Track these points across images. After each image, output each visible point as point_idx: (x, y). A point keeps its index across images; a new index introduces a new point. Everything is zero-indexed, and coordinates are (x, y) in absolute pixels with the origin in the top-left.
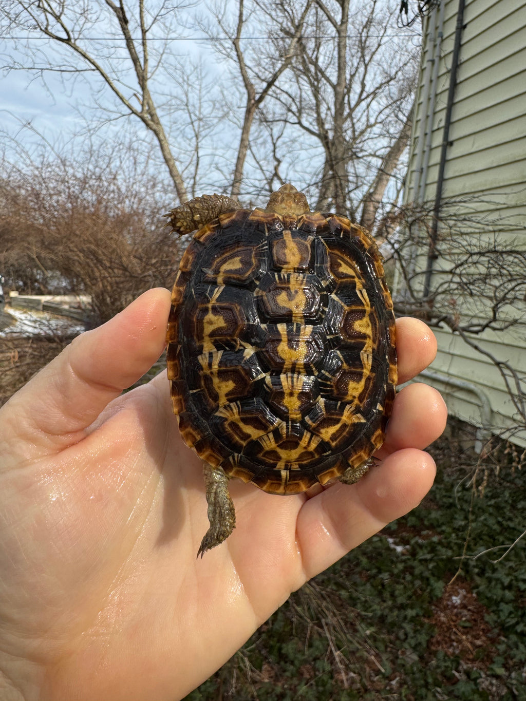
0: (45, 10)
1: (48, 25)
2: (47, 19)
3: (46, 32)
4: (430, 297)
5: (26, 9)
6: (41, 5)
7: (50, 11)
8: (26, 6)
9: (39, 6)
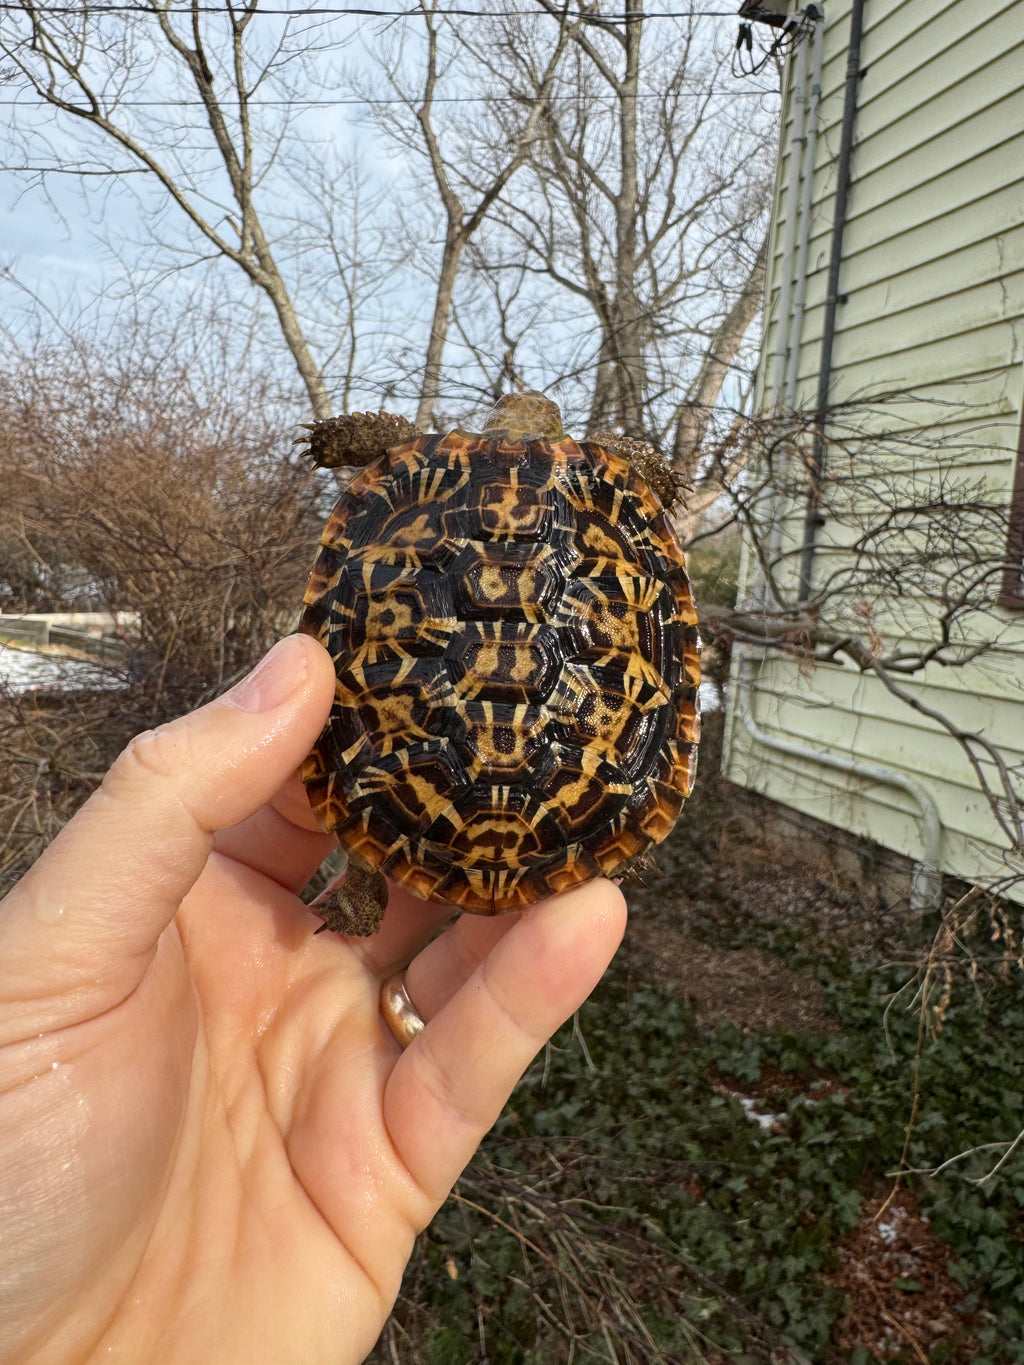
0: (47, 55)
1: (53, 84)
2: (51, 73)
3: (51, 99)
4: (812, 600)
5: (9, 53)
6: (38, 44)
7: (59, 57)
8: (10, 49)
9: (34, 47)
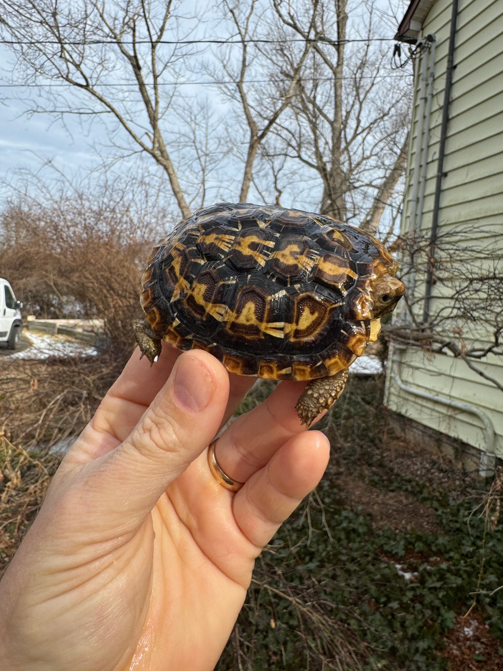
0: (67, 60)
1: (68, 73)
2: (68, 68)
3: (67, 79)
5: (49, 59)
6: (63, 56)
7: (71, 60)
8: (50, 56)
9: (61, 57)
